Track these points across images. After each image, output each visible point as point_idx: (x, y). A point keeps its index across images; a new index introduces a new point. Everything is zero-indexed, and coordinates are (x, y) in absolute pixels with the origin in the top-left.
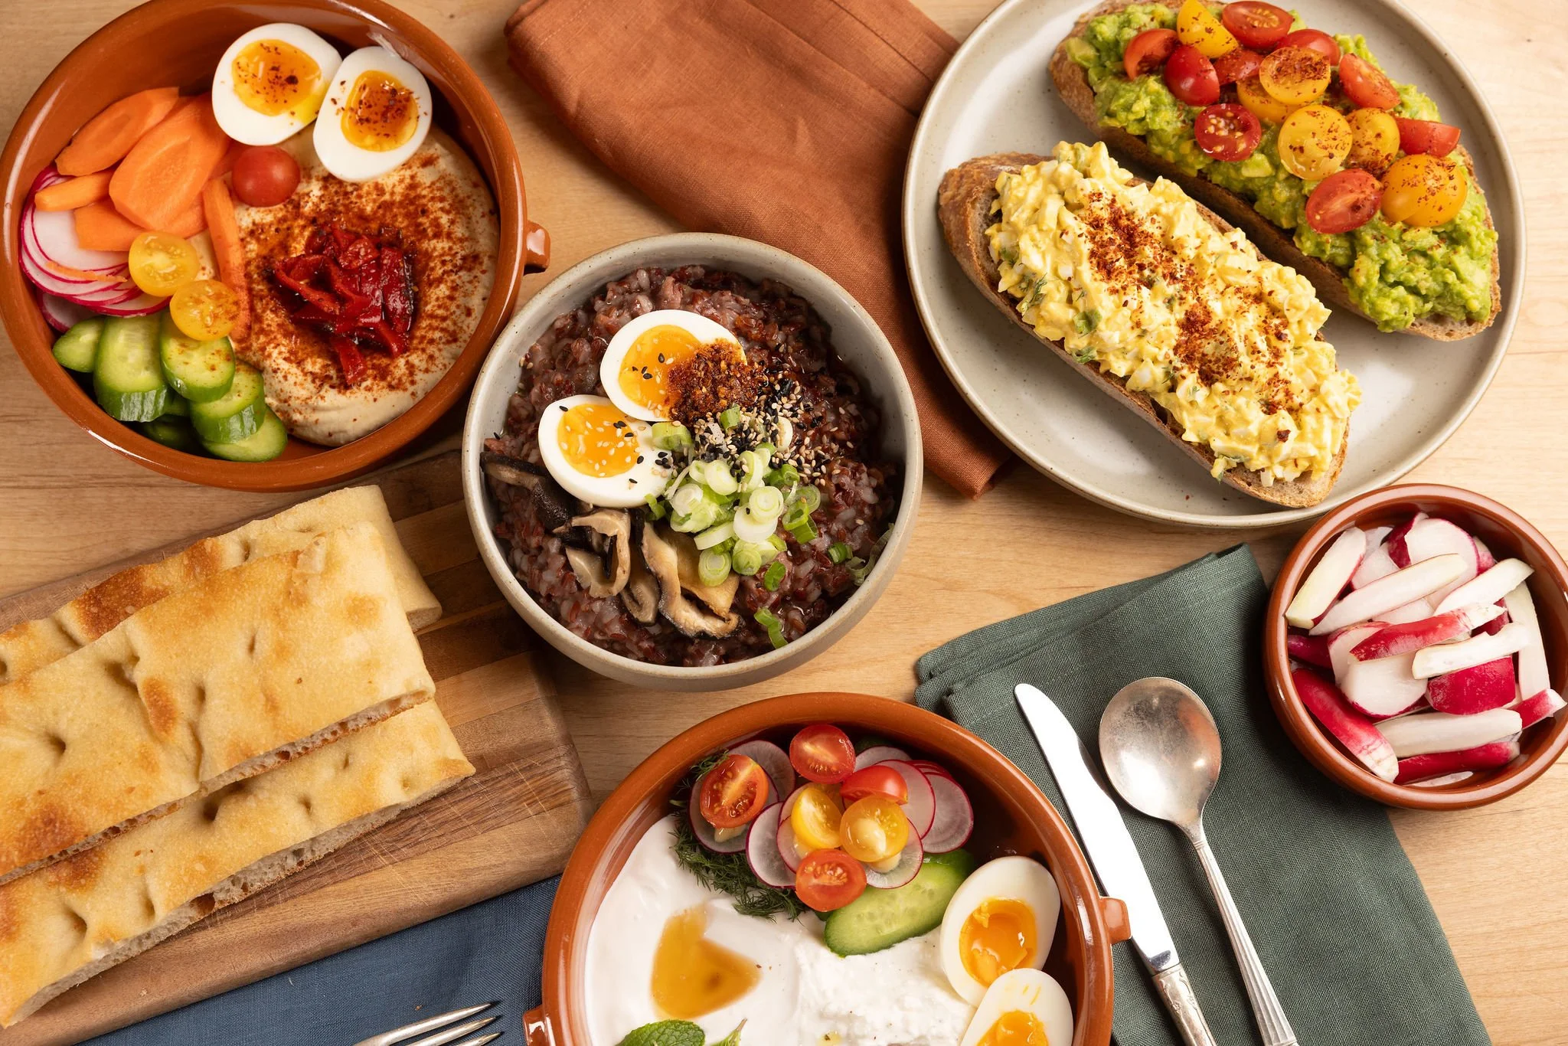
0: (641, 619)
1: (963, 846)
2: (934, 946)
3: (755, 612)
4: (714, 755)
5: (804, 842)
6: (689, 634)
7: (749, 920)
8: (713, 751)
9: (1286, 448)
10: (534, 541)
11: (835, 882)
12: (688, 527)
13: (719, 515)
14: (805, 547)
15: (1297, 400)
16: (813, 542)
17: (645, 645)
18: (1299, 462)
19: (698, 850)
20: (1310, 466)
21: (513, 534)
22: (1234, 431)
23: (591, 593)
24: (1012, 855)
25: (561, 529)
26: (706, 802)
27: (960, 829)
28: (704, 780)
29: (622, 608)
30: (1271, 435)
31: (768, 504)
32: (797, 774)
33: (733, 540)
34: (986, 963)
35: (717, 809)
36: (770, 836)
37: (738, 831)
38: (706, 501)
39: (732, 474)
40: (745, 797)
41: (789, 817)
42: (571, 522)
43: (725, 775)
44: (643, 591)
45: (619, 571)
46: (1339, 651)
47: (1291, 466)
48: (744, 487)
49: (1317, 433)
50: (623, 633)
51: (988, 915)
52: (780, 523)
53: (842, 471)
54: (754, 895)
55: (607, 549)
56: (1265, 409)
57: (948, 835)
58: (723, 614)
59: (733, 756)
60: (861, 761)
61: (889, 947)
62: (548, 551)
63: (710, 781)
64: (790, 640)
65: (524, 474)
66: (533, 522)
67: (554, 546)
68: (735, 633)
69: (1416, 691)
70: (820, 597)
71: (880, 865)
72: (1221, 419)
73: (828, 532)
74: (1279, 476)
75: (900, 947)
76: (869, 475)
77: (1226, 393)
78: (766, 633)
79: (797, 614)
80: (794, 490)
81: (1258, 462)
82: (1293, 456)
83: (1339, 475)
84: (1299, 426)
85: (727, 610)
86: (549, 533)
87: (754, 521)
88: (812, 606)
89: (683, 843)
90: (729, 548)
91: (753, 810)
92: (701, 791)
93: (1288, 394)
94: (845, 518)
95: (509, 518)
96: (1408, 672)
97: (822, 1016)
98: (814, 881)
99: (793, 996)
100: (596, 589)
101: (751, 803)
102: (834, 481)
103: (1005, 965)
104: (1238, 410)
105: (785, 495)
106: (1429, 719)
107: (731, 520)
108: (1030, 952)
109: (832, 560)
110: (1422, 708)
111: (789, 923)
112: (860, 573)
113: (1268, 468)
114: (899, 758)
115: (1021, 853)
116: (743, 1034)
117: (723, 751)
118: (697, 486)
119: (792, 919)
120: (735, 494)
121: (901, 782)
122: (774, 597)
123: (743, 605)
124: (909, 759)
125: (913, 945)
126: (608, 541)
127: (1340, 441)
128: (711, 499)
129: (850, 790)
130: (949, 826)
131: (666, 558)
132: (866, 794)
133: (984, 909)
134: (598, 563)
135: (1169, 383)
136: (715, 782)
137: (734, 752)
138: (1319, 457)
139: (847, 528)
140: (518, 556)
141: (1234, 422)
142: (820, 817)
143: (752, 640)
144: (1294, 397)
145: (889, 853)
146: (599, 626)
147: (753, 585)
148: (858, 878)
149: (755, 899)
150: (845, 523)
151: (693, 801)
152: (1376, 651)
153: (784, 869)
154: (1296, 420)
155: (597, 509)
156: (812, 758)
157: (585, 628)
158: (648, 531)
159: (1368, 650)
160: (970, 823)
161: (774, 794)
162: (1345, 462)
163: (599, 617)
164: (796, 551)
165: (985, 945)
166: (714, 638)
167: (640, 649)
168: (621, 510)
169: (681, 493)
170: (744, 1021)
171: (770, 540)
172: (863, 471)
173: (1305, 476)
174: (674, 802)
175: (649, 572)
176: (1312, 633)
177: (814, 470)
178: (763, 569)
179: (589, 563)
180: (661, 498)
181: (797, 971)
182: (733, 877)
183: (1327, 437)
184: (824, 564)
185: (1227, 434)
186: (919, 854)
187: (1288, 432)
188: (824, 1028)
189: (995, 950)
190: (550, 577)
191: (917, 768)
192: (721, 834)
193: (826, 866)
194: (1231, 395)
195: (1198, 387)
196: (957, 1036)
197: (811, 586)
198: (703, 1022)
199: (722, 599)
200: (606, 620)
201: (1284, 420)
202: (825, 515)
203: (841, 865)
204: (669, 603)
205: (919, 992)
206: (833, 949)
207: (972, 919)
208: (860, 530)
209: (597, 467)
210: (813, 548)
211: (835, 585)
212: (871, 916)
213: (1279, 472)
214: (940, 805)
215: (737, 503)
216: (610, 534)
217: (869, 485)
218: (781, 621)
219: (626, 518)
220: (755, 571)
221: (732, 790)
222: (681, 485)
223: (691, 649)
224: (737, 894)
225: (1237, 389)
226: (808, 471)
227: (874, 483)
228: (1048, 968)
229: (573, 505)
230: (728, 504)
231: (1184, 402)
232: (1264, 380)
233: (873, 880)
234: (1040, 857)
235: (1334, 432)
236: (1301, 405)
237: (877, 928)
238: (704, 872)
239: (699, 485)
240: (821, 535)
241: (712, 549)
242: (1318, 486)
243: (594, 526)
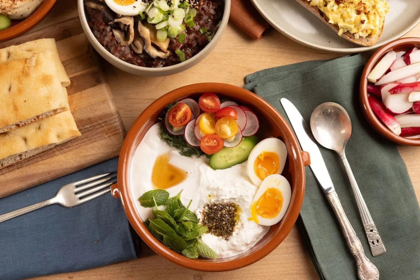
0: (138, 53)
1: (255, 135)
2: (245, 168)
3: (175, 50)
4: (173, 103)
5: (203, 131)
6: (154, 57)
7: (184, 157)
8: (173, 102)
9: (363, 26)
10: (102, 27)
11: (214, 145)
12: (153, 22)
13: (164, 18)
14: (191, 29)
15: (368, 10)
16: (194, 27)
17: (139, 61)
18: (368, 31)
19: (167, 134)
20: (371, 32)
21: (94, 25)
22: (346, 20)
23: (121, 44)
24: (271, 137)
25: (111, 23)
26: (171, 118)
27: (254, 128)
28: (170, 110)
29: (131, 49)
30: (359, 22)
31: (180, 14)
32: (201, 110)
33: (168, 26)
34: (262, 173)
35: (174, 121)
36: (192, 129)
37: (181, 128)
38: (159, 13)
39: (168, 4)
40: (184, 117)
41: (198, 123)
42: (114, 21)
43: (177, 109)
44: (139, 43)
45: (131, 36)
46: (384, 91)
47: (365, 32)
48: (172, 8)
49: (374, 21)
50: (132, 57)
51: (264, 157)
52: (183, 21)
53: (204, 3)
54: (186, 149)
55: (126, 30)
56: (357, 13)
57: (250, 130)
58: (165, 51)
59: (179, 103)
60: (223, 105)
61: (230, 167)
62: (106, 30)
63: (172, 112)
64: (187, 59)
65: (98, 5)
66: (101, 21)
67: (108, 29)
68: (169, 57)
69: (409, 106)
70: (196, 46)
71: (228, 140)
72: (342, 16)
73: (199, 24)
74: (361, 35)
75: (233, 167)
76: (213, 5)
77: (344, 7)
78: (179, 57)
79: (189, 51)
80: (188, 10)
81: (354, 30)
82: (366, 29)
83: (381, 36)
84: (368, 19)
85: (166, 49)
86: (107, 25)
87: (175, 20)
88: (194, 48)
89: (163, 132)
90: (167, 29)
91: (186, 121)
92: (169, 115)
93: (365, 8)
94: (204, 19)
95: (93, 20)
96: (407, 99)
97: (208, 189)
98: (207, 144)
99: (199, 182)
100: (123, 43)
101: (186, 118)
102: (201, 7)
103: (269, 173)
104: (348, 13)
105: (185, 11)
106: (413, 116)
107: (167, 19)
108: (277, 169)
109: (200, 33)
110: (410, 112)
111: (197, 158)
112: (210, 37)
113: (357, 33)
114: (235, 105)
115: (274, 137)
116: (182, 194)
117: (176, 102)
118: (156, 9)
119: (198, 157)
120: (169, 11)
121: (236, 112)
122: (182, 45)
123: (172, 47)
124: (238, 105)
125: (238, 167)
126: (127, 27)
127: (382, 24)
128: (161, 12)
129: (219, 115)
130: (250, 128)
131: (146, 32)
132: (224, 116)
133: (263, 154)
134: (123, 34)
135: (324, 3)
136: (174, 112)
137: (180, 102)
138: (375, 30)
139: (205, 23)
140: (96, 32)
141: (347, 17)
142: (209, 123)
143: (174, 60)
144: (367, 9)
145: (231, 136)
146: (124, 55)
147: (175, 41)
148: (221, 144)
149: (186, 151)
150: (204, 21)
151: (166, 118)
152: (397, 92)
153: (196, 140)
154: (367, 17)
155: (123, 16)
156: (206, 104)
157: (119, 56)
158: (140, 23)
159: (394, 91)
160: (258, 126)
161: (193, 116)
162: (383, 31)
163: (124, 52)
164: (189, 30)
165: (262, 166)
166: (162, 59)
167: (137, 62)
168: (131, 17)
169: (151, 11)
170: (182, 190)
171: (180, 26)
172: (211, 4)
173: (369, 36)
174: (160, 119)
175: (141, 37)
176: (376, 84)
177: (194, 3)
178: (178, 36)
179: (120, 34)
180: (144, 13)
181: (200, 174)
182: (179, 143)
183: (377, 23)
184: (198, 34)
185: (344, 21)
186: (241, 136)
187: (364, 21)
188: (209, 193)
189: (266, 168)
190: (107, 39)
191: (241, 108)
192: (175, 129)
193: (211, 139)
194: (345, 7)
195: (335, 5)
196: (252, 196)
197: (194, 42)
198: (168, 190)
199: (165, 46)
200: (126, 53)
201: (363, 17)
202: (198, 18)
203: (216, 139)
204: (147, 48)
205: (240, 181)
206: (212, 167)
207: (258, 158)
208: (210, 23)
209: (123, 2)
210: (194, 29)
211: (201, 41)
212: (225, 157)
213: (361, 34)
214: (249, 121)
215: (169, 14)
216: (128, 24)
217: (213, 8)
218: (184, 53)
219: (132, 19)
220: (175, 36)
221: (180, 115)
222: (151, 8)
223: (154, 63)
224: (180, 149)
225: (348, 6)
226: (192, 4)
227: (214, 7)
228: (283, 174)
229: (115, 15)
230: (166, 14)
231: (330, 10)
232: (357, 3)
233: (226, 145)
234: (281, 138)
235: (380, 21)
236: (369, 12)
237: (226, 161)
238: (169, 142)
239: (157, 8)
240: (197, 25)
241: (161, 29)
242: (374, 38)
243: (122, 22)
